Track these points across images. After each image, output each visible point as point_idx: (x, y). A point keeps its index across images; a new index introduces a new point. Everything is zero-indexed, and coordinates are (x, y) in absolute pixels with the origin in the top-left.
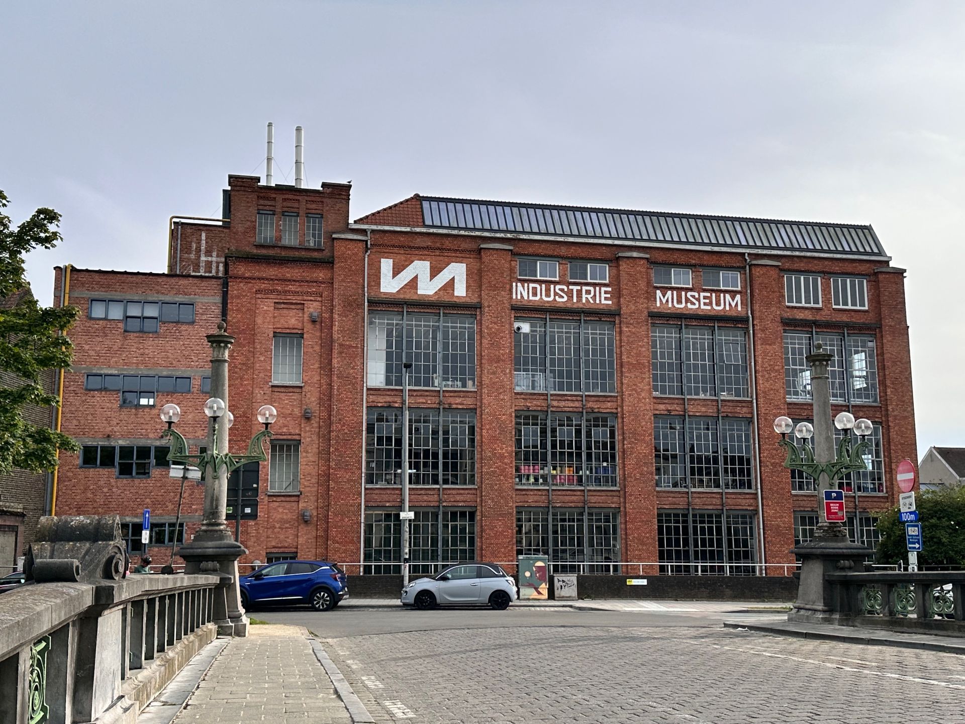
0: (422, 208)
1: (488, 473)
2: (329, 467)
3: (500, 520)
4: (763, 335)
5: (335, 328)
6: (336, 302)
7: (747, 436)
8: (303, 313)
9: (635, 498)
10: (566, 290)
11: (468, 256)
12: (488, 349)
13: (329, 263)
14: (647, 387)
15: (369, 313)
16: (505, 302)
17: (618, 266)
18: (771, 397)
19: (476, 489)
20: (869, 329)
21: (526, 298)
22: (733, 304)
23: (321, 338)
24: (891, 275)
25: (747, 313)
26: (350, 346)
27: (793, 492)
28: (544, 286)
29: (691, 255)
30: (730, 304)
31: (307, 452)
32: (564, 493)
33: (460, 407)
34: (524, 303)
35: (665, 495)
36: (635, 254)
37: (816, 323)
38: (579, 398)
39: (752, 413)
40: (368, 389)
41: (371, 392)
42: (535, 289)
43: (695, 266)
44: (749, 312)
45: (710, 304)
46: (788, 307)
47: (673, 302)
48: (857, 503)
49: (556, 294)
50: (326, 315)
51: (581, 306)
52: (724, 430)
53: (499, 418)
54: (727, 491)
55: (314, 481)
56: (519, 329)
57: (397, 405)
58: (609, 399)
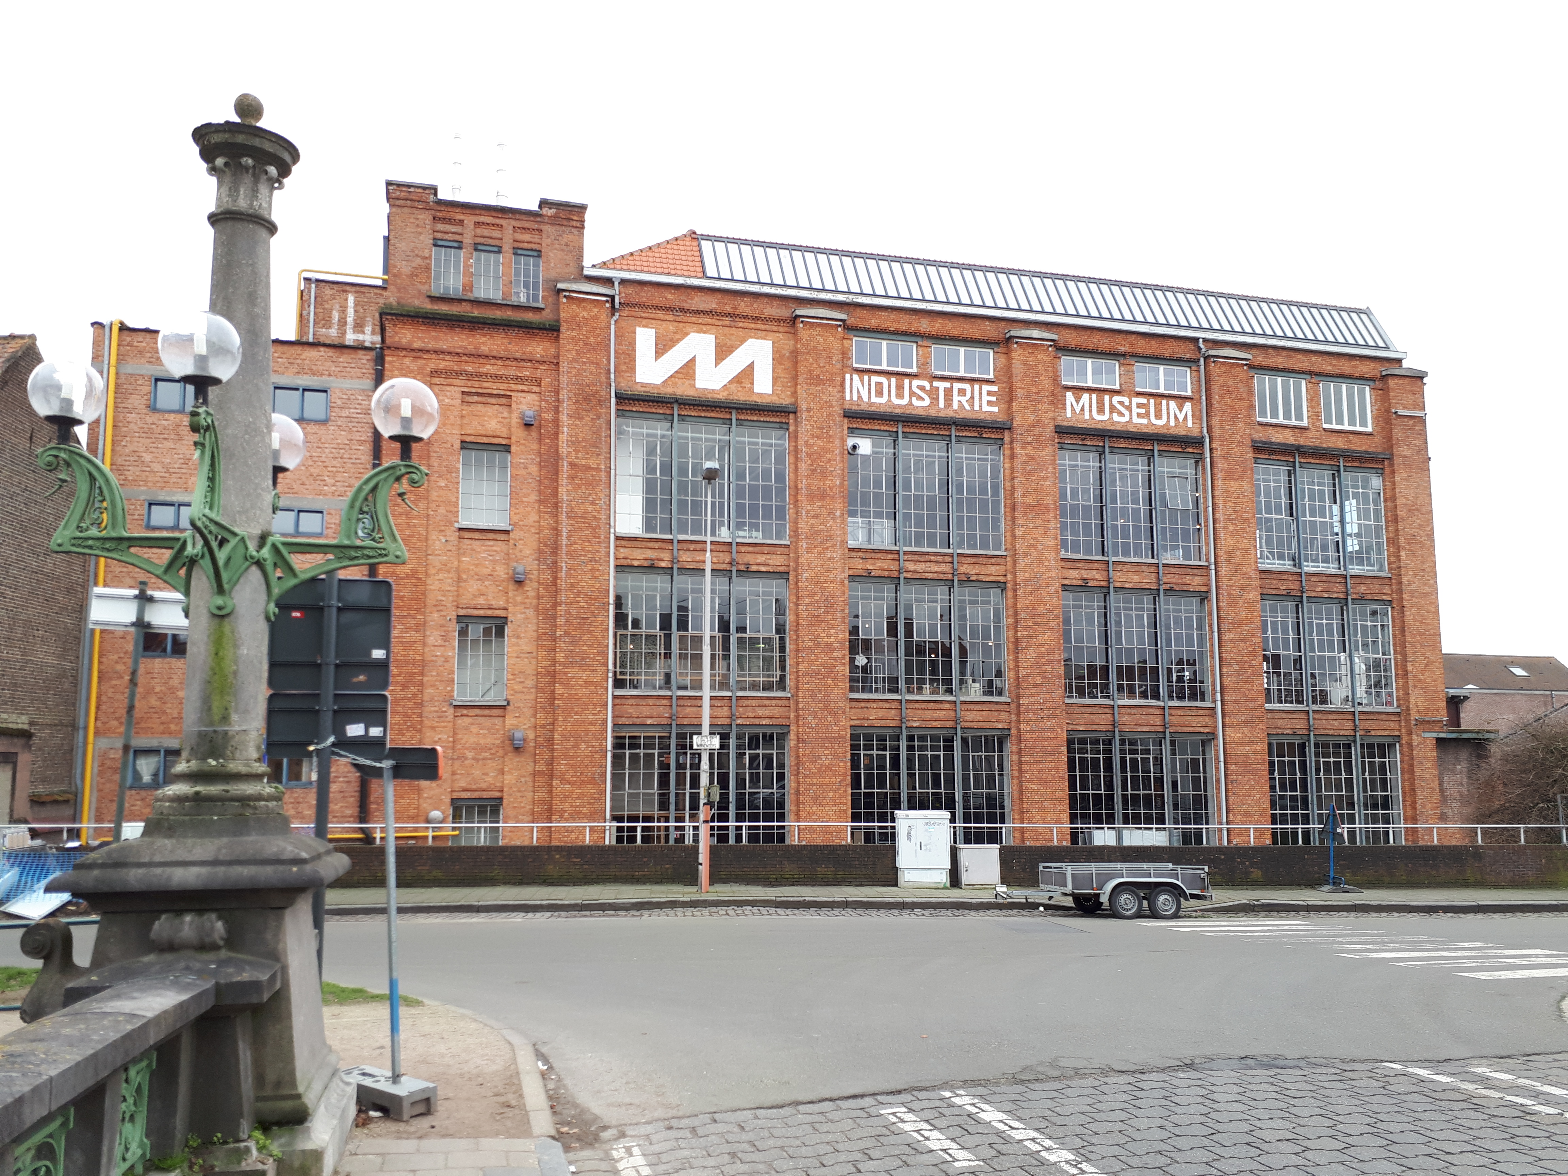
0: (700, 251)
1: (808, 673)
2: (554, 662)
3: (827, 748)
4: (1226, 466)
5: (563, 438)
6: (564, 395)
7: (1200, 620)
8: (510, 412)
9: (1035, 714)
10: (928, 388)
11: (775, 328)
12: (808, 477)
13: (552, 330)
14: (1052, 543)
15: (618, 416)
16: (834, 403)
17: (1007, 353)
18: (1237, 560)
19: (788, 699)
20: (1375, 460)
21: (866, 399)
22: (1181, 417)
23: (539, 453)
24: (1407, 381)
25: (1201, 432)
26: (588, 468)
27: (1268, 706)
28: (893, 380)
29: (1119, 338)
30: (1176, 417)
31: (518, 637)
32: (924, 705)
33: (763, 569)
34: (862, 407)
35: (1077, 710)
36: (1036, 333)
37: (1298, 450)
38: (948, 559)
39: (1208, 585)
40: (618, 538)
41: (623, 543)
42: (879, 385)
43: (1123, 355)
44: (1205, 429)
45: (1147, 415)
46: (1260, 424)
47: (1091, 411)
48: (1357, 722)
49: (912, 394)
50: (545, 416)
51: (951, 414)
52: (1168, 610)
53: (824, 588)
54: (1171, 703)
55: (530, 683)
56: (854, 447)
57: (663, 564)
58: (993, 560)
